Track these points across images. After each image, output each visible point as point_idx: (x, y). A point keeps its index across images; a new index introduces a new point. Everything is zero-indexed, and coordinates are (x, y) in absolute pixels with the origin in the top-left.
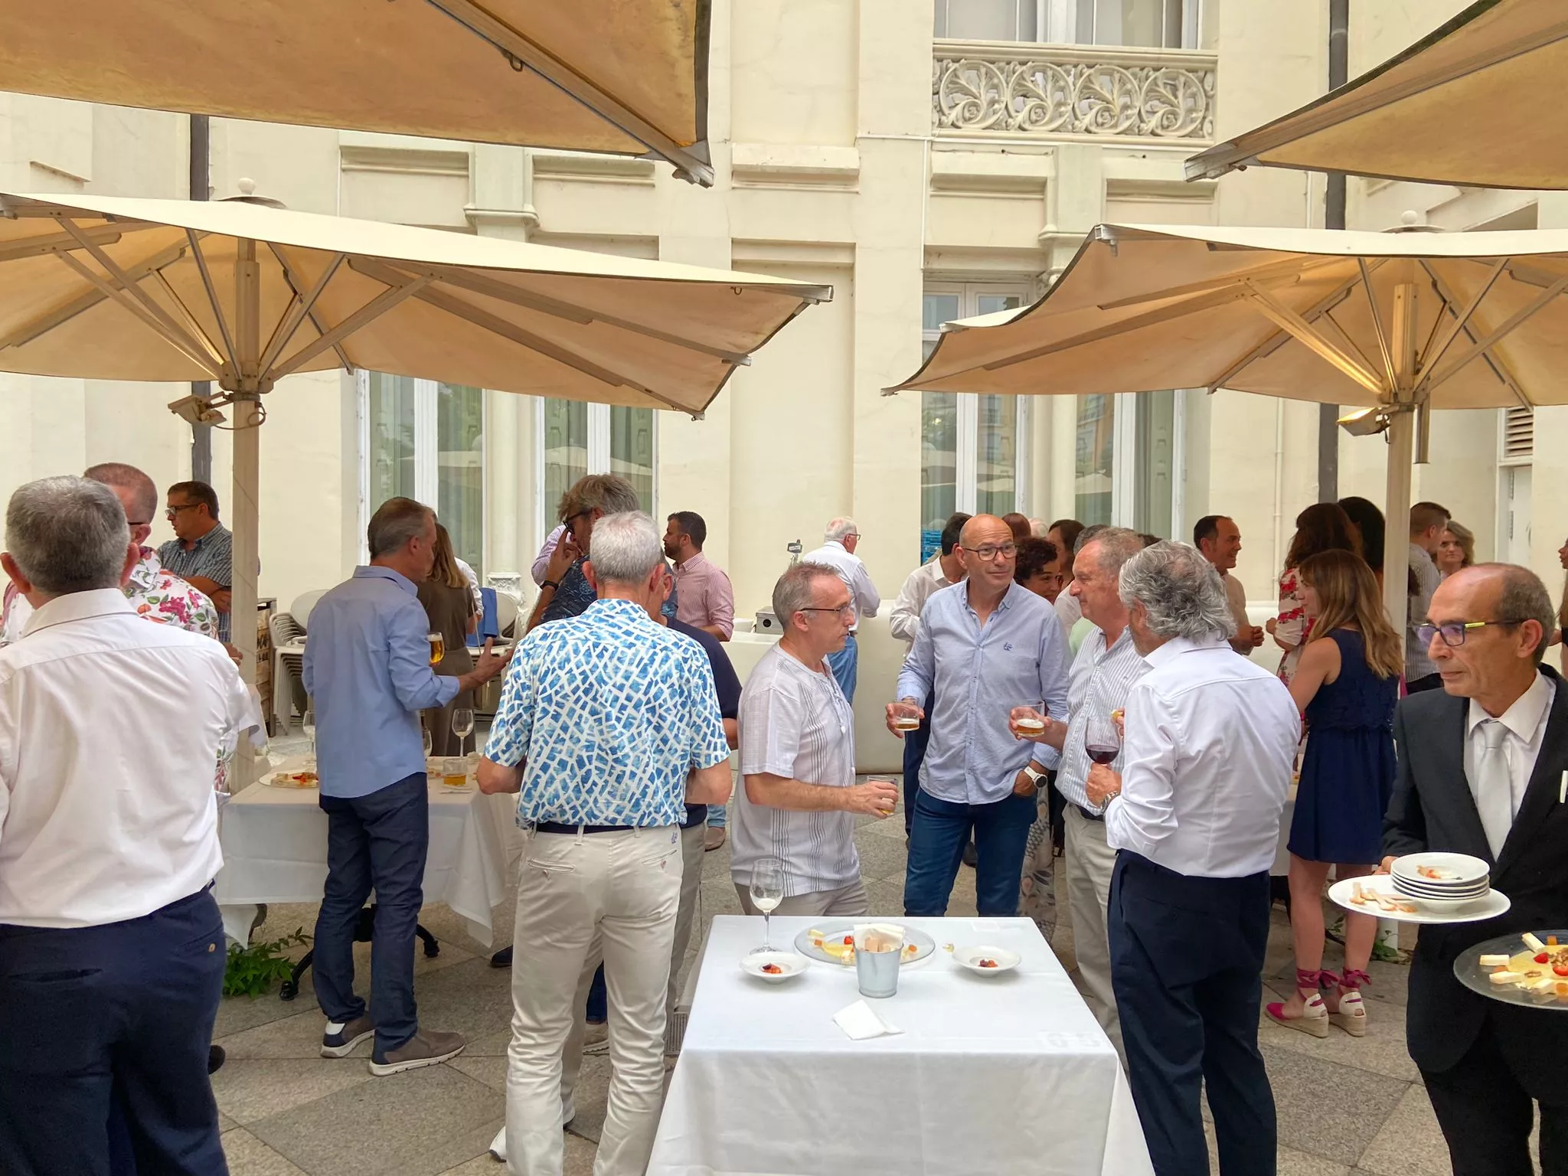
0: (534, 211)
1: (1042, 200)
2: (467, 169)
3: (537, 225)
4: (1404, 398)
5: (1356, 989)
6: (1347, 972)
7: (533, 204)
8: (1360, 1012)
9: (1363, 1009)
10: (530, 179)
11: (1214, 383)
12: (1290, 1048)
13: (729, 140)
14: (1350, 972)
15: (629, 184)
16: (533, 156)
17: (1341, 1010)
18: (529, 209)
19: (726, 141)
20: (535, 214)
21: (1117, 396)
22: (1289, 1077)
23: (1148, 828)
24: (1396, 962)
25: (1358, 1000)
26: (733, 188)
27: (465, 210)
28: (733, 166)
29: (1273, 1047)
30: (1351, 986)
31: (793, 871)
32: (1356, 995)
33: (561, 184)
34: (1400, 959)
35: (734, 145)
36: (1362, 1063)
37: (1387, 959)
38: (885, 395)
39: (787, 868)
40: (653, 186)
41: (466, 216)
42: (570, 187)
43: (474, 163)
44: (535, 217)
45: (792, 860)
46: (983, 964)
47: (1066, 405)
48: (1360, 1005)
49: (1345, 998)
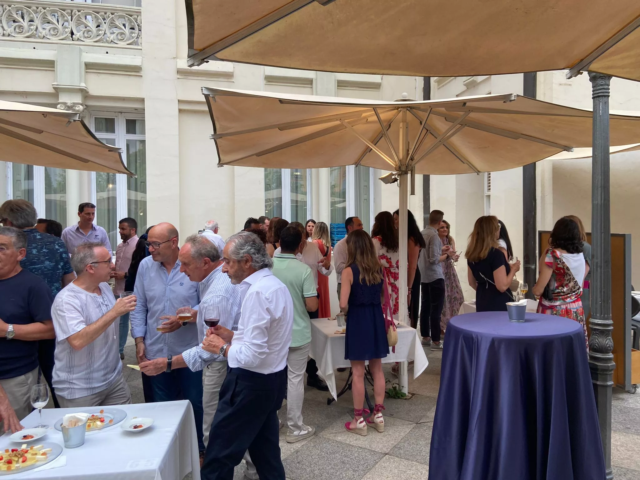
0: (85, 86)
1: (312, 87)
2: (54, 67)
3: (88, 92)
4: (403, 169)
5: (380, 412)
6: (376, 406)
7: (85, 83)
8: (381, 422)
9: (383, 421)
10: (83, 72)
11: (356, 163)
12: (343, 441)
13: (176, 58)
14: (377, 405)
15: (130, 75)
16: (85, 62)
17: (375, 421)
18: (83, 85)
19: (174, 58)
20: (86, 87)
21: (347, 167)
22: (337, 455)
23: (260, 354)
24: (406, 399)
25: (381, 417)
26: (178, 78)
27: (53, 85)
28: (178, 68)
29: (337, 441)
30: (378, 411)
31: (76, 387)
32: (380, 415)
33: (99, 74)
34: (407, 397)
35: (178, 60)
36: (370, 446)
37: (402, 398)
38: (219, 167)
39: (72, 386)
40: (142, 76)
41: (53, 88)
42: (103, 76)
43: (57, 65)
44: (85, 88)
45: (74, 381)
46: (136, 427)
47: (324, 172)
48: (382, 419)
49: (376, 416)
